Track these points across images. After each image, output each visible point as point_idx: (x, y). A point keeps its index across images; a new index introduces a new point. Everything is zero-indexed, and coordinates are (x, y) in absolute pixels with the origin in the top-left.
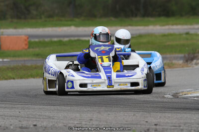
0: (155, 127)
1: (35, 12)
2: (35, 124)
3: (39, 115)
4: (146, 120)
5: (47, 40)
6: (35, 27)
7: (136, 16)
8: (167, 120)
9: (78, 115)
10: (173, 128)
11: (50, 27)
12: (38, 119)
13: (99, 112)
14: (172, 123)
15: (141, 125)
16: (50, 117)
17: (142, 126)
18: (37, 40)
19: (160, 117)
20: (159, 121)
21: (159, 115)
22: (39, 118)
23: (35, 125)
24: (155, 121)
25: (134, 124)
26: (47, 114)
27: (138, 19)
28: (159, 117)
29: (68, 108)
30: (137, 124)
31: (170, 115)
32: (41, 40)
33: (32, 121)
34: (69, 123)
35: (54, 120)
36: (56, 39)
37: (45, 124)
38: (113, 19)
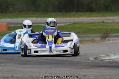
0: (84, 77)
1: (11, 9)
2: (12, 75)
3: (15, 70)
4: (79, 73)
5: (19, 25)
6: (12, 18)
7: (72, 11)
8: (91, 73)
9: (38, 70)
10: (95, 78)
11: (20, 18)
12: (14, 73)
13: (51, 69)
14: (94, 75)
16: (21, 71)
18: (13, 26)
19: (87, 72)
20: (86, 73)
21: (87, 70)
23: (12, 76)
24: (84, 74)
26: (20, 69)
27: (73, 13)
28: (86, 72)
29: (32, 66)
31: (93, 70)
32: (16, 25)
33: (10, 74)
34: (33, 75)
35: (23, 73)
37: (18, 75)
38: (58, 13)
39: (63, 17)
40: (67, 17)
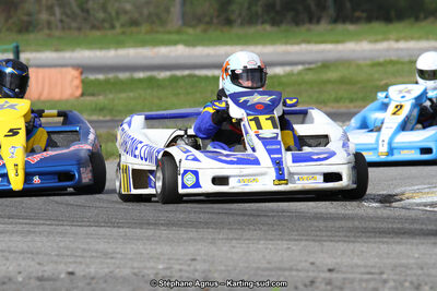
0: (328, 275)
2: (70, 270)
3: (84, 250)
4: (312, 260)
5: (123, 76)
6: (101, 48)
8: (356, 261)
9: (166, 249)
10: (366, 277)
11: (129, 47)
12: (79, 259)
13: (213, 242)
14: (365, 266)
15: (298, 270)
16: (106, 254)
17: (301, 274)
18: (101, 77)
19: (343, 253)
20: (339, 260)
21: (342, 246)
22: (82, 257)
23: (72, 273)
24: (330, 262)
25: (285, 270)
26: (102, 246)
27: (323, 26)
28: (339, 253)
29: (150, 232)
30: (291, 269)
31: (364, 247)
32: (111, 76)
33: (66, 264)
34: (145, 268)
35: (113, 261)
36: (141, 75)
37: (92, 270)
38: (268, 27)
39: (286, 43)
40: (298, 43)
